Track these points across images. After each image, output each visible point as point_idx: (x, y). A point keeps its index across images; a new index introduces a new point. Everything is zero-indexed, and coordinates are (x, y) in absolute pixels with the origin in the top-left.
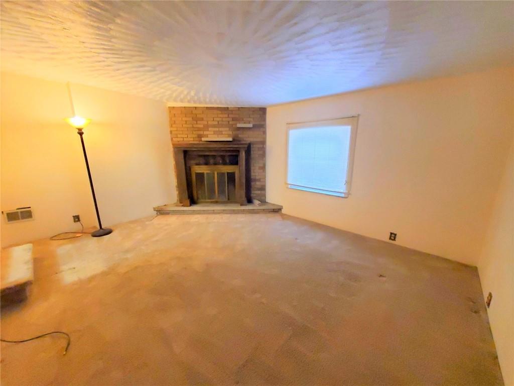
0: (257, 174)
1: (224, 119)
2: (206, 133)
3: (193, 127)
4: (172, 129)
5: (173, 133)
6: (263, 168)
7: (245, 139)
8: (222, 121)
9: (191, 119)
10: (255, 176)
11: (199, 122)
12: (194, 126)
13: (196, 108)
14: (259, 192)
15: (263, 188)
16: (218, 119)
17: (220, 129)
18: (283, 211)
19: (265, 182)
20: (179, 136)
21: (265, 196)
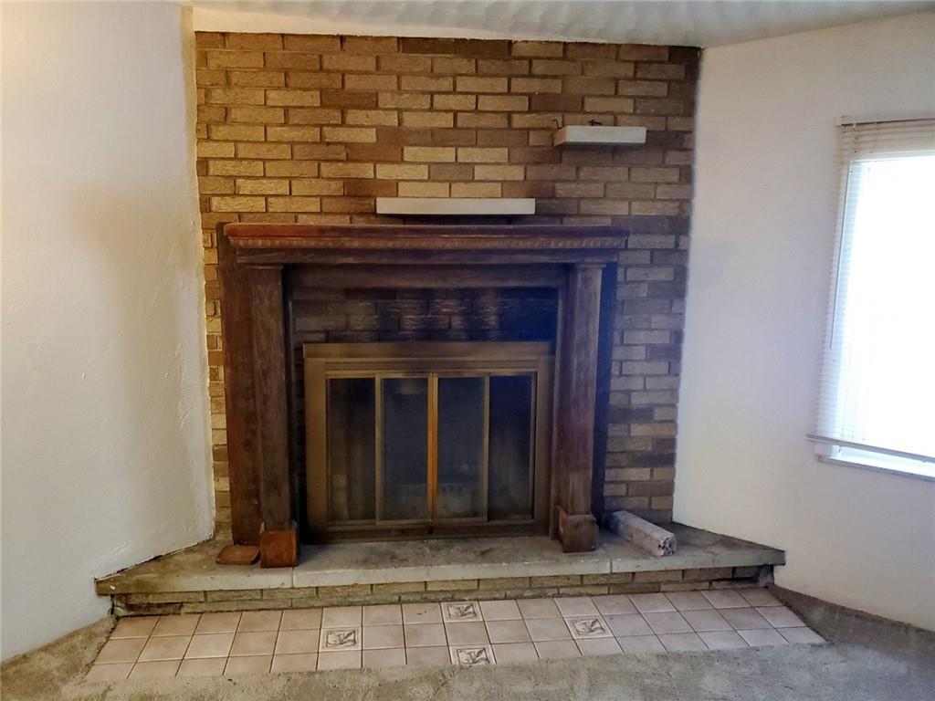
0: (638, 384)
1: (487, 103)
2: (385, 172)
3: (322, 141)
4: (210, 150)
5: (214, 168)
6: (671, 353)
7: (585, 207)
8: (476, 111)
9: (313, 99)
10: (629, 392)
11: (354, 116)
12: (332, 134)
13: (342, 38)
14: (640, 474)
15: (663, 455)
16: (454, 102)
17: (465, 155)
18: (782, 577)
19: (672, 422)
20: (246, 186)
21: (667, 490)
